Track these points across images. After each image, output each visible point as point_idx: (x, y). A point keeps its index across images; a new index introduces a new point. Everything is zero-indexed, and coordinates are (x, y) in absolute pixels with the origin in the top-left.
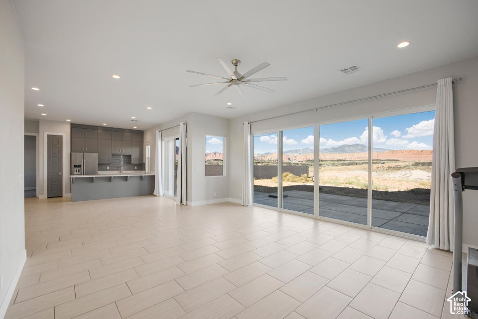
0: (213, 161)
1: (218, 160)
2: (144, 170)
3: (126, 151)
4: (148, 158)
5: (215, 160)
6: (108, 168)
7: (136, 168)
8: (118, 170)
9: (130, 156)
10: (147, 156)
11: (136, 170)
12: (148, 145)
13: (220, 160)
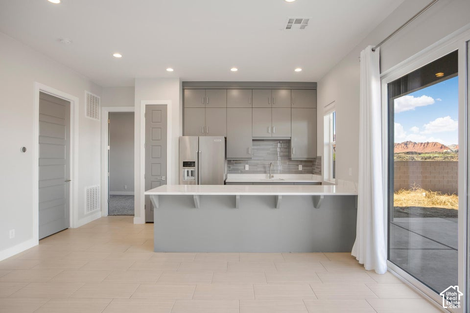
0: (403, 155)
1: (412, 153)
2: (320, 173)
3: (281, 130)
4: (329, 144)
5: (408, 153)
6: (247, 167)
7: (300, 168)
8: (265, 172)
9: (288, 142)
10: (326, 140)
11: (301, 172)
12: (327, 113)
13: (416, 153)
